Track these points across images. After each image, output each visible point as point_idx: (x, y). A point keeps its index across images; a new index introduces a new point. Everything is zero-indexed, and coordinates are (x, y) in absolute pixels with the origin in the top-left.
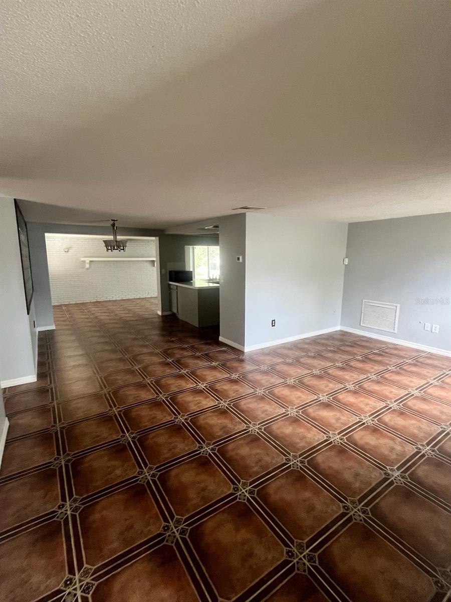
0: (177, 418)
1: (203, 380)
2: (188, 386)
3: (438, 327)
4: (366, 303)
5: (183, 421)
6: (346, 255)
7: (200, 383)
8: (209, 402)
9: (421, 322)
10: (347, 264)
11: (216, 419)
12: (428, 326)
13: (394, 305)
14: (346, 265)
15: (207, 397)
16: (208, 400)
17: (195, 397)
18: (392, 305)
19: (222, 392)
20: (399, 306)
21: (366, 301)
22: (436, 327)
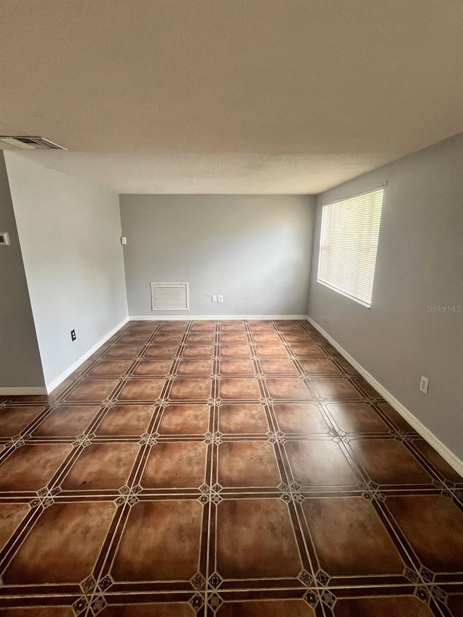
0: (84, 603)
1: (36, 483)
2: (15, 519)
3: (222, 296)
4: (155, 286)
5: (102, 594)
6: (122, 234)
7: (35, 495)
8: (100, 513)
9: (209, 295)
10: (125, 243)
11: (151, 530)
12: (215, 297)
13: (183, 283)
14: (123, 245)
15: (85, 510)
16: (93, 511)
17: (62, 530)
18: (182, 284)
19: (98, 479)
20: (188, 284)
21: (154, 283)
22: (221, 298)
